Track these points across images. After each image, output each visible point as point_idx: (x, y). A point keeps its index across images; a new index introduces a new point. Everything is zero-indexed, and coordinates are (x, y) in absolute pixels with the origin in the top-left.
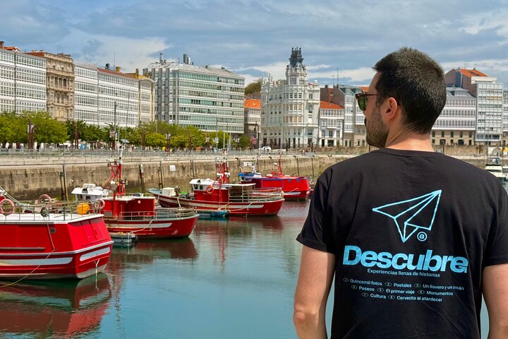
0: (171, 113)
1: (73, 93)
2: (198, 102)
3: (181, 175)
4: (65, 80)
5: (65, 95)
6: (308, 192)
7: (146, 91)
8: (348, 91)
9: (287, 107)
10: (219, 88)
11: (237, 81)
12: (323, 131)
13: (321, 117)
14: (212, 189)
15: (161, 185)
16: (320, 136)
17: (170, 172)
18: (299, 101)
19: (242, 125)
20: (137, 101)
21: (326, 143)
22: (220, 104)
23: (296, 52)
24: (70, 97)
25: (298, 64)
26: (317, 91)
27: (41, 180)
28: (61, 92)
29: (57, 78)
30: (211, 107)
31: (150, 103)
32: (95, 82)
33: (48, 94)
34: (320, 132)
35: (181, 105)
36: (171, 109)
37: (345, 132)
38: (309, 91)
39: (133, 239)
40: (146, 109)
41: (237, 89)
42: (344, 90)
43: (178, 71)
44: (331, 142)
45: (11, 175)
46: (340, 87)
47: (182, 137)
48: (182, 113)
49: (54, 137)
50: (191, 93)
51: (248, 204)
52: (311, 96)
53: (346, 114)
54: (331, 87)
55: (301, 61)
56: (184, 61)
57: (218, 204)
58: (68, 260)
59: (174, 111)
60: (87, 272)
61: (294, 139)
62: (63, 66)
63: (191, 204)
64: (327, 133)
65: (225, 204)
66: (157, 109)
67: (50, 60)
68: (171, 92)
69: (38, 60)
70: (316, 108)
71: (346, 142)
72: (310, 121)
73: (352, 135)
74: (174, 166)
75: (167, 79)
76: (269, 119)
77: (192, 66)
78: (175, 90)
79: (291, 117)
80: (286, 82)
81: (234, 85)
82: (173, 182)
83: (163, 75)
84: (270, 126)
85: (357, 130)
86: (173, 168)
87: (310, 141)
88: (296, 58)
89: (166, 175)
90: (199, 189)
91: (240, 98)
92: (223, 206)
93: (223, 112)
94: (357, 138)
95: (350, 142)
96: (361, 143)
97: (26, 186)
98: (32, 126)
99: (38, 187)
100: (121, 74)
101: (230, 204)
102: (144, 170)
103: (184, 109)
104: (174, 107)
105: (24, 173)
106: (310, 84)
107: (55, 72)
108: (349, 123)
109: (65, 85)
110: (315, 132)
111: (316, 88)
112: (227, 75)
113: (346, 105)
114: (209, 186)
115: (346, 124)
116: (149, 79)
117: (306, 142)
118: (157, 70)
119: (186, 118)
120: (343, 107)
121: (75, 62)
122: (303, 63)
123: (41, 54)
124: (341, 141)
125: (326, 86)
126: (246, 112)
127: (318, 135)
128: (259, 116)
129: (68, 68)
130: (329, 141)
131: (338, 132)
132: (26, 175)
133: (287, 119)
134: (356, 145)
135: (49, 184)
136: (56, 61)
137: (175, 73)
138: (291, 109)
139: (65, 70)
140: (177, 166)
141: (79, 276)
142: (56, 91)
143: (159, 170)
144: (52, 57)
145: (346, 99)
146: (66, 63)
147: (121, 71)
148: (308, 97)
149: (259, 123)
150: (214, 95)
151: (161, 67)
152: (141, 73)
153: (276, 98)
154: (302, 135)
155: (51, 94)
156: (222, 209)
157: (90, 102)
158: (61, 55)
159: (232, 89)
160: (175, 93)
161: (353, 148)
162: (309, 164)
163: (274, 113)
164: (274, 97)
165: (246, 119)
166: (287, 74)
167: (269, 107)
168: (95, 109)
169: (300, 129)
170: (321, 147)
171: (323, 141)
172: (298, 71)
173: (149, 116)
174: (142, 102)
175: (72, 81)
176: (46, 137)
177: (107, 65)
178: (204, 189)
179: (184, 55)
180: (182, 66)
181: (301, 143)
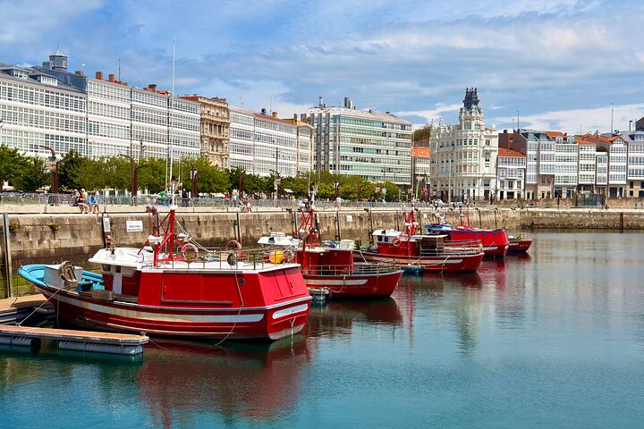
0: (331, 163)
1: (228, 140)
2: (361, 150)
3: (358, 227)
4: (220, 126)
5: (219, 142)
6: (507, 247)
7: (305, 138)
8: (531, 136)
9: (461, 156)
10: (384, 134)
11: (403, 127)
12: (502, 182)
13: (499, 166)
14: (399, 242)
15: (338, 237)
16: (498, 188)
17: (347, 223)
18: (474, 148)
19: (409, 175)
20: (295, 149)
21: (505, 196)
22: (385, 152)
23: (471, 93)
24: (225, 145)
25: (474, 106)
26: (495, 137)
27: (214, 229)
28: (216, 139)
29: (212, 124)
30: (375, 156)
31: (309, 152)
32: (251, 128)
33: (202, 141)
34: (499, 183)
35: (342, 153)
36: (331, 158)
37: (527, 182)
38: (485, 136)
39: (327, 296)
40: (304, 158)
41: (403, 136)
42: (526, 135)
43: (339, 116)
44: (511, 195)
45: (184, 222)
46: (521, 132)
47: (349, 186)
48: (342, 162)
49: (214, 186)
50: (353, 140)
51: (444, 259)
52: (488, 143)
53: (529, 163)
54: (510, 131)
55: (476, 103)
56: (346, 106)
57: (408, 258)
58: (258, 318)
59: (335, 160)
60: (281, 332)
61: (469, 191)
62: (217, 111)
63: (375, 258)
64: (506, 183)
65: (417, 259)
66: (316, 158)
67: (204, 105)
68: (331, 139)
69: (192, 104)
70: (494, 156)
71: (528, 194)
72: (487, 170)
73: (536, 186)
74: (351, 217)
75: (327, 125)
76: (440, 169)
77: (353, 111)
78: (335, 137)
79: (465, 166)
80: (459, 128)
81: (400, 131)
82: (350, 234)
83: (323, 120)
84: (440, 176)
85: (541, 181)
86: (350, 218)
87: (486, 192)
88: (471, 99)
89: (343, 227)
90: (383, 241)
91: (407, 145)
92: (415, 262)
93: (388, 161)
94: (541, 189)
95: (533, 194)
96: (546, 195)
97: (199, 235)
98: (196, 172)
99: (211, 236)
100: (278, 120)
101: (423, 259)
102: (320, 220)
103: (345, 158)
104: (335, 156)
105: (196, 220)
106: (486, 129)
107: (209, 117)
108: (532, 173)
109: (220, 132)
110: (493, 183)
111: (494, 133)
112: (393, 120)
113: (529, 153)
114: (395, 238)
115: (528, 173)
116: (308, 125)
117: (482, 194)
118: (316, 115)
119: (347, 167)
120: (524, 154)
121: (230, 107)
122: (479, 105)
123: (195, 99)
124: (522, 193)
125: (505, 131)
126: (414, 161)
127: (496, 186)
128: (428, 166)
129: (223, 113)
130: (508, 193)
131: (519, 183)
132: (199, 222)
133: (461, 168)
134: (539, 197)
135: (223, 233)
136: (211, 105)
137: (335, 118)
138: (465, 157)
139: (220, 115)
140: (354, 216)
141: (272, 337)
142: (211, 139)
143: (336, 220)
144: (206, 101)
145: (528, 146)
146: (221, 108)
147: (278, 116)
148: (484, 144)
149: (428, 174)
150: (378, 143)
151: (321, 112)
152: (299, 119)
153: (448, 145)
154: (477, 186)
155: (205, 142)
156: (415, 264)
157: (245, 150)
158: (215, 99)
159: (398, 136)
160: (335, 141)
161: (537, 200)
162: (492, 217)
163: (445, 161)
164: (445, 143)
165: (414, 169)
166: (460, 118)
167: (440, 156)
168: (251, 158)
169: (475, 179)
170: (499, 199)
171: (502, 193)
172: (473, 114)
173: (308, 166)
174: (300, 150)
175: (227, 127)
176: (206, 185)
177: (263, 110)
178: (390, 241)
179: (346, 99)
180: (343, 111)
181: (476, 195)
